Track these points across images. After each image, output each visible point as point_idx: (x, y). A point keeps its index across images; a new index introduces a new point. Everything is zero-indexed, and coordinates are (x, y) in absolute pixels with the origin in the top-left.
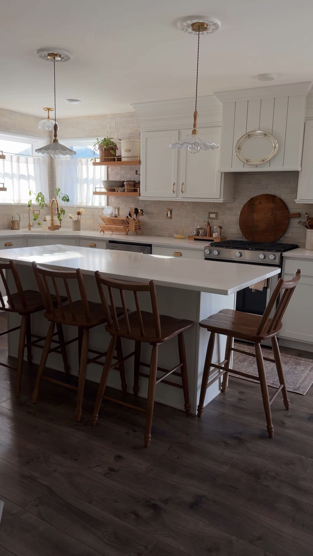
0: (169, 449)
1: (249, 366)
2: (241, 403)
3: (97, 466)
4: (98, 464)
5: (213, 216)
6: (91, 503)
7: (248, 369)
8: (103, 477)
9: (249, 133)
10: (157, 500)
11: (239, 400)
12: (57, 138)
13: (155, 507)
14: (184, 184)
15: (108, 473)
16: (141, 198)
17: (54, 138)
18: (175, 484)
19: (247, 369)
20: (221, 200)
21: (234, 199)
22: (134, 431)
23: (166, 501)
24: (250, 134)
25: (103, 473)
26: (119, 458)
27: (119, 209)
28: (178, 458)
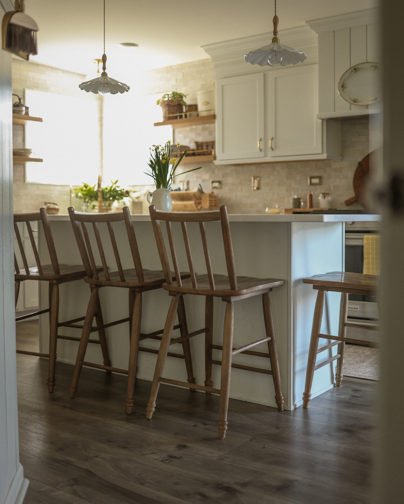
0: (251, 440)
1: (368, 366)
2: (354, 399)
3: (153, 453)
4: (153, 452)
5: (316, 181)
6: (142, 484)
7: (367, 369)
8: (160, 463)
9: (354, 66)
10: (231, 483)
11: (352, 397)
12: (106, 71)
13: (229, 490)
14: (274, 138)
15: (167, 460)
16: (216, 162)
17: (103, 71)
18: (258, 470)
19: (365, 369)
20: (324, 156)
21: (342, 156)
22: (205, 424)
23: (244, 485)
24: (357, 67)
25: (161, 460)
26: (182, 447)
27: (188, 183)
28: (264, 447)
